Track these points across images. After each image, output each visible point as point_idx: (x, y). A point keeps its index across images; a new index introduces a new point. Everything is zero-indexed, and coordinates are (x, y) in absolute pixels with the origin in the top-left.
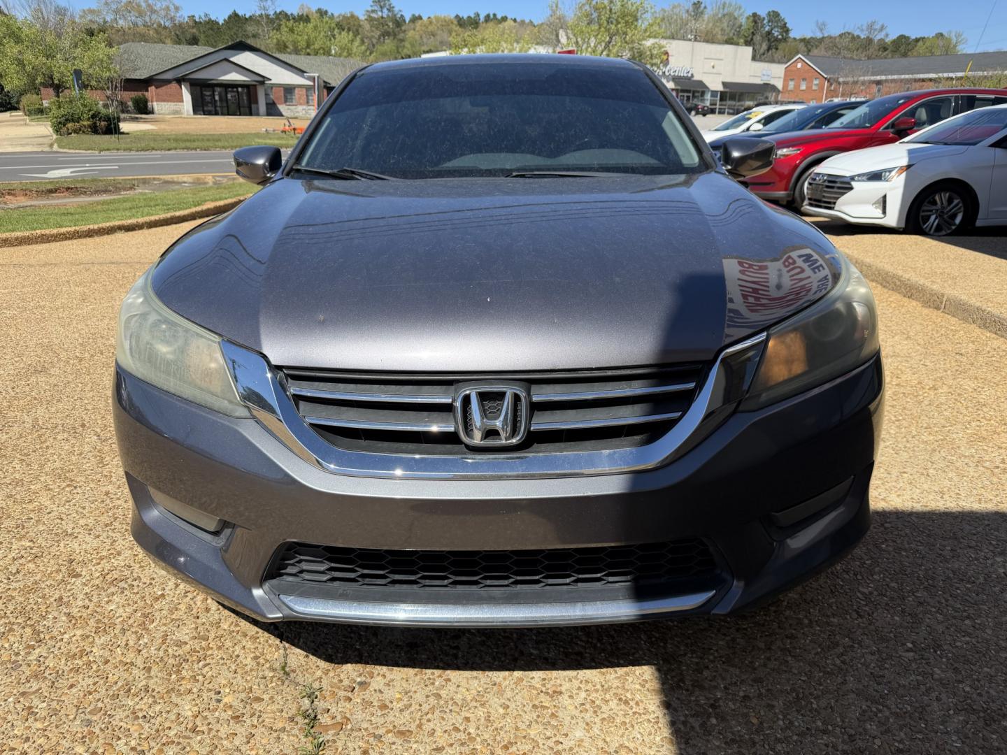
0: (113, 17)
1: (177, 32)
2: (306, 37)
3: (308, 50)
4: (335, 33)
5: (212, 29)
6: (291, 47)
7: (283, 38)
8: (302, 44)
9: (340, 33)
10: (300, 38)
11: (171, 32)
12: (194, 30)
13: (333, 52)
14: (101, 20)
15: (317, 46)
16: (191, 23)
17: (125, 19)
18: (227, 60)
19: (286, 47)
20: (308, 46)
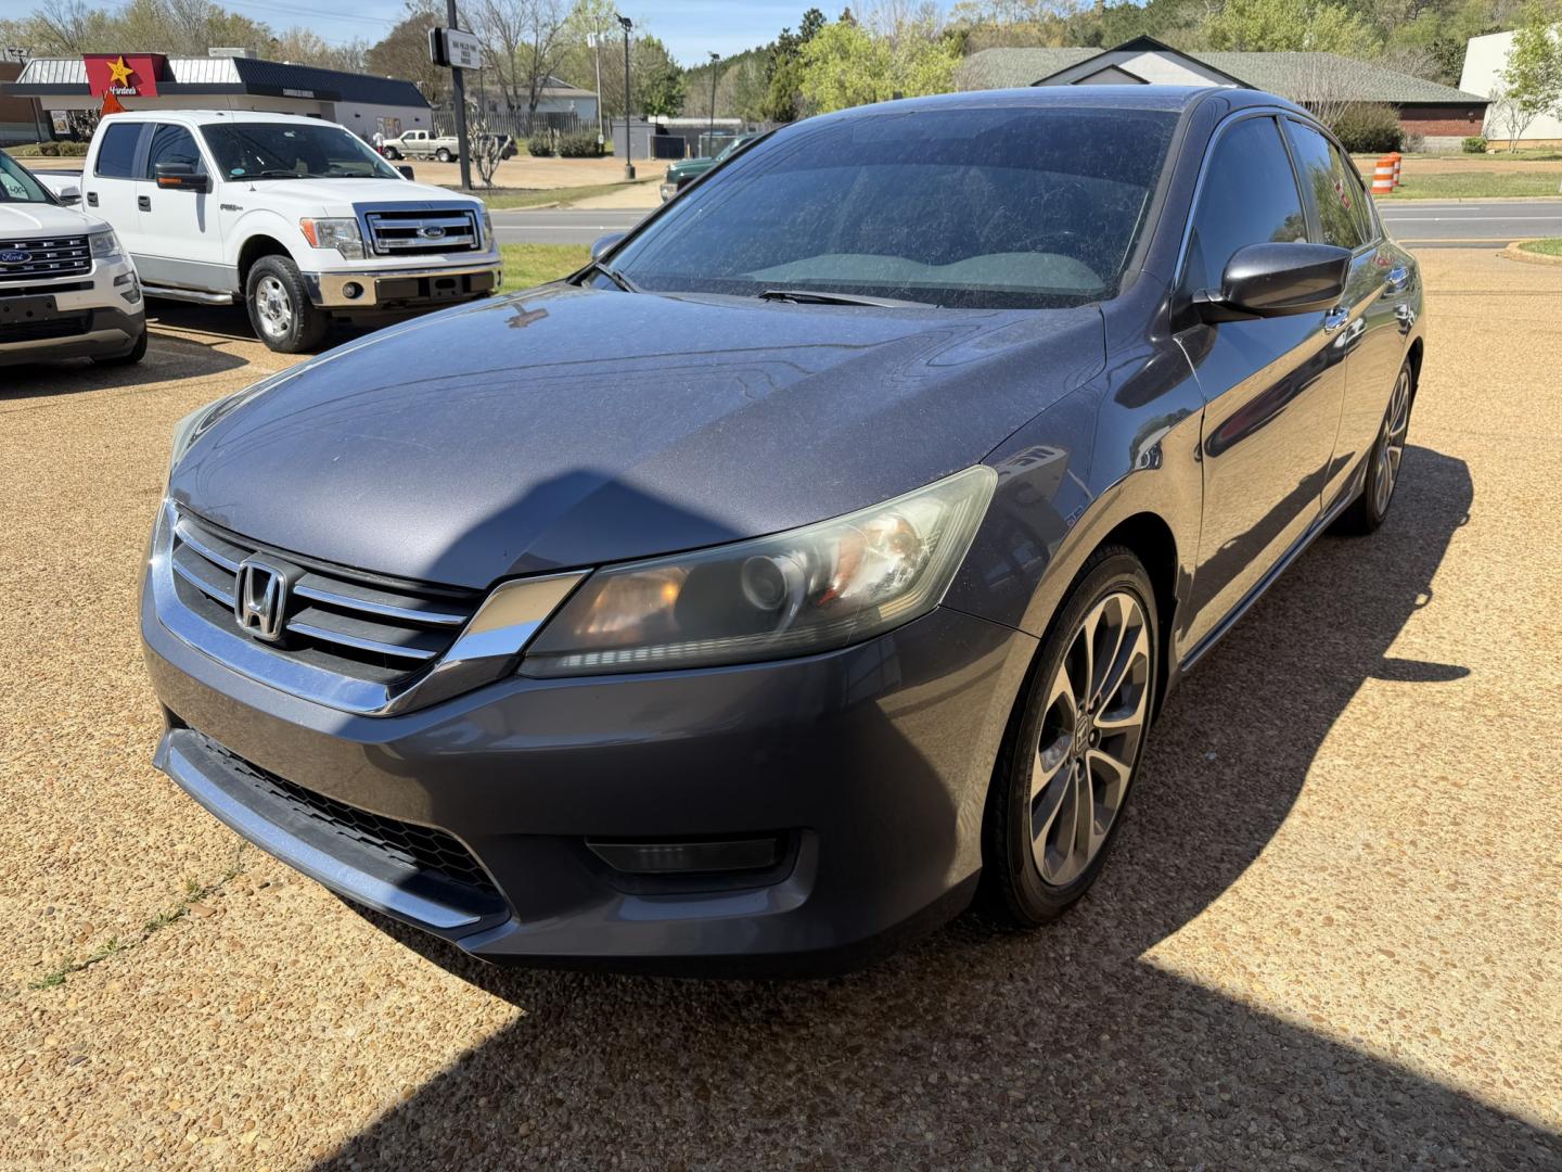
0: (991, 12)
1: (1075, 27)
2: (1262, 21)
3: (1261, 43)
4: (1317, 10)
5: (1126, 19)
6: (1234, 40)
7: (1225, 25)
8: (1255, 32)
9: (1324, 11)
10: (1251, 23)
11: (1065, 27)
12: (1100, 23)
13: (1307, 42)
14: (976, 17)
15: (1277, 35)
16: (1098, 12)
17: (1008, 13)
18: (1114, 67)
19: (1225, 39)
20: (1262, 37)
